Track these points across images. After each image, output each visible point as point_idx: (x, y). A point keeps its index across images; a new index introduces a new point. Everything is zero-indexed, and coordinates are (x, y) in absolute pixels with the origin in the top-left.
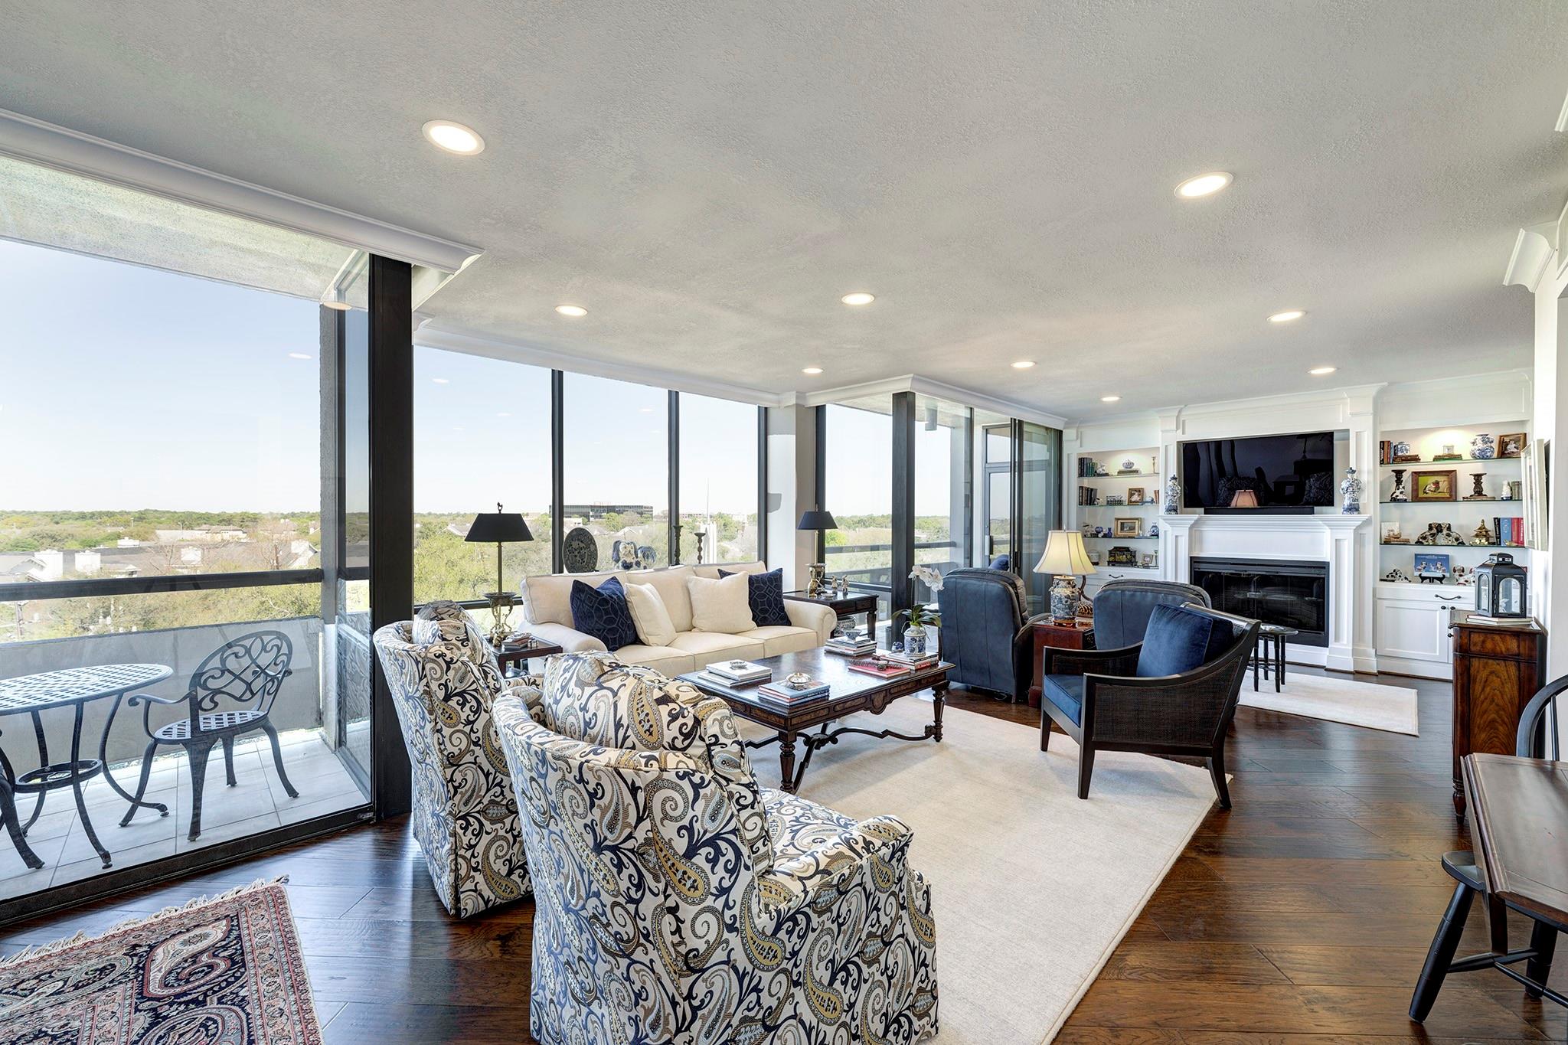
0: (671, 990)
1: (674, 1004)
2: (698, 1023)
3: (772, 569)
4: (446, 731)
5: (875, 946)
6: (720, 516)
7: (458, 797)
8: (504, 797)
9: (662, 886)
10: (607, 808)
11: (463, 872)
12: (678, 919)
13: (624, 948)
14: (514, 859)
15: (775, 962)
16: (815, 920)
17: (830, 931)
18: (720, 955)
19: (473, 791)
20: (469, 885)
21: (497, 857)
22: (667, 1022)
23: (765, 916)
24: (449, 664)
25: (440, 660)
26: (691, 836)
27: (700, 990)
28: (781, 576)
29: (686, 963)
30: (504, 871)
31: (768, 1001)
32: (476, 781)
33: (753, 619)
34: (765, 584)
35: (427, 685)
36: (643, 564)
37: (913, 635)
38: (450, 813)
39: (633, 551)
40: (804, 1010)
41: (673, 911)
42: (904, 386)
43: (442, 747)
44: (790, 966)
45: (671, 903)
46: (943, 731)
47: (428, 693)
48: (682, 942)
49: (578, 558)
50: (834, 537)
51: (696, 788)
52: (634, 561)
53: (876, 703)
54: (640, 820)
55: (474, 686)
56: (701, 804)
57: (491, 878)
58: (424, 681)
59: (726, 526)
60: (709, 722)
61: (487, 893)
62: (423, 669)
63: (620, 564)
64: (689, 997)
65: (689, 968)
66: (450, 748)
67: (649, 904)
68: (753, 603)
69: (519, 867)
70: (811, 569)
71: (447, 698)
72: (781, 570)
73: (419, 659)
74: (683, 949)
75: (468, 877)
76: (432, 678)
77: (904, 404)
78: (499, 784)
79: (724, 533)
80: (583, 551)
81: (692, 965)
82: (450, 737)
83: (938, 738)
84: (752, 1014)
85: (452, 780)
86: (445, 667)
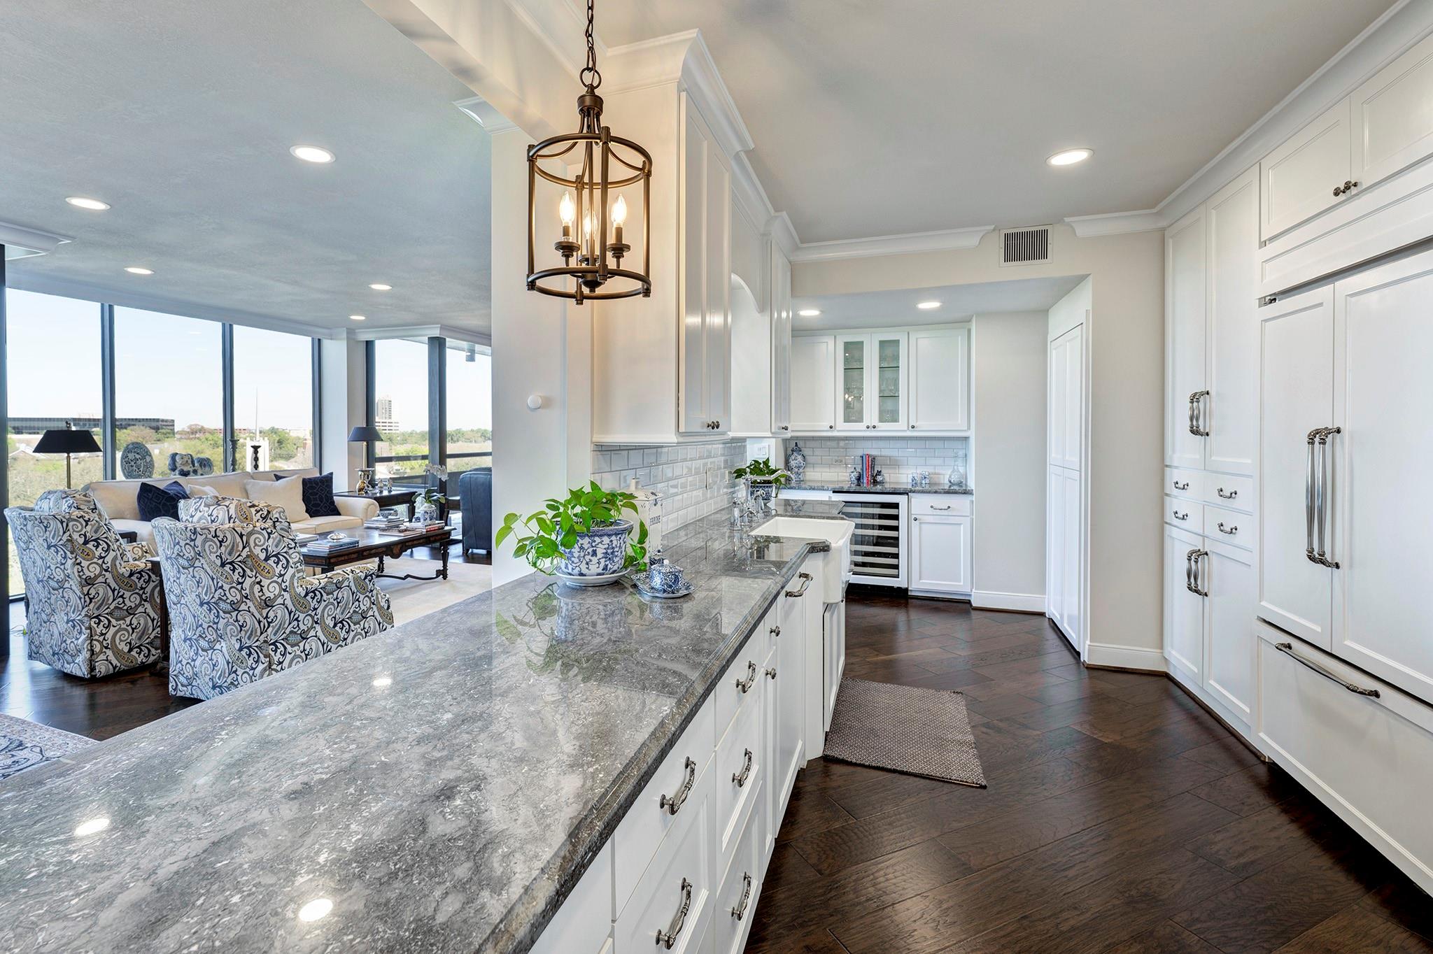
0: (258, 616)
1: (259, 622)
2: (270, 629)
3: (325, 473)
4: (85, 564)
5: (356, 617)
6: (274, 431)
7: (92, 604)
8: (125, 605)
9: (254, 574)
10: (228, 546)
11: (97, 649)
12: (261, 586)
13: (235, 607)
14: (133, 642)
15: (306, 610)
16: (325, 597)
17: (333, 604)
18: (280, 601)
19: (104, 600)
20: (102, 657)
21: (121, 641)
22: (256, 632)
23: (300, 589)
24: (87, 522)
25: (81, 520)
26: (267, 553)
27: (271, 615)
28: (332, 478)
29: (265, 603)
30: (126, 649)
31: (302, 627)
32: (106, 594)
33: (306, 512)
34: (317, 484)
35: (70, 536)
36: (200, 472)
37: (426, 509)
38: (86, 615)
39: (190, 461)
40: (320, 634)
41: (259, 583)
42: (436, 333)
43: (81, 573)
44: (313, 614)
45: (258, 580)
46: (448, 572)
47: (70, 540)
48: (264, 595)
49: (134, 468)
50: (381, 449)
51: (269, 534)
52: (191, 470)
53: (394, 552)
54: (244, 547)
55: (105, 535)
56: (271, 540)
57: (117, 653)
58: (68, 534)
59: (281, 442)
60: (274, 512)
61: (115, 662)
62: (67, 525)
63: (177, 472)
64: (267, 617)
65: (267, 605)
66: (87, 573)
67: (248, 582)
68: (306, 499)
69: (136, 647)
70: (360, 473)
71: (86, 543)
72: (332, 474)
73: (64, 520)
74: (263, 598)
75: (101, 652)
76: (74, 531)
77: (438, 346)
78: (122, 596)
79: (279, 451)
80: (139, 462)
81: (268, 604)
82: (88, 567)
83: (445, 578)
84: (295, 630)
85: (88, 594)
86: (84, 524)
